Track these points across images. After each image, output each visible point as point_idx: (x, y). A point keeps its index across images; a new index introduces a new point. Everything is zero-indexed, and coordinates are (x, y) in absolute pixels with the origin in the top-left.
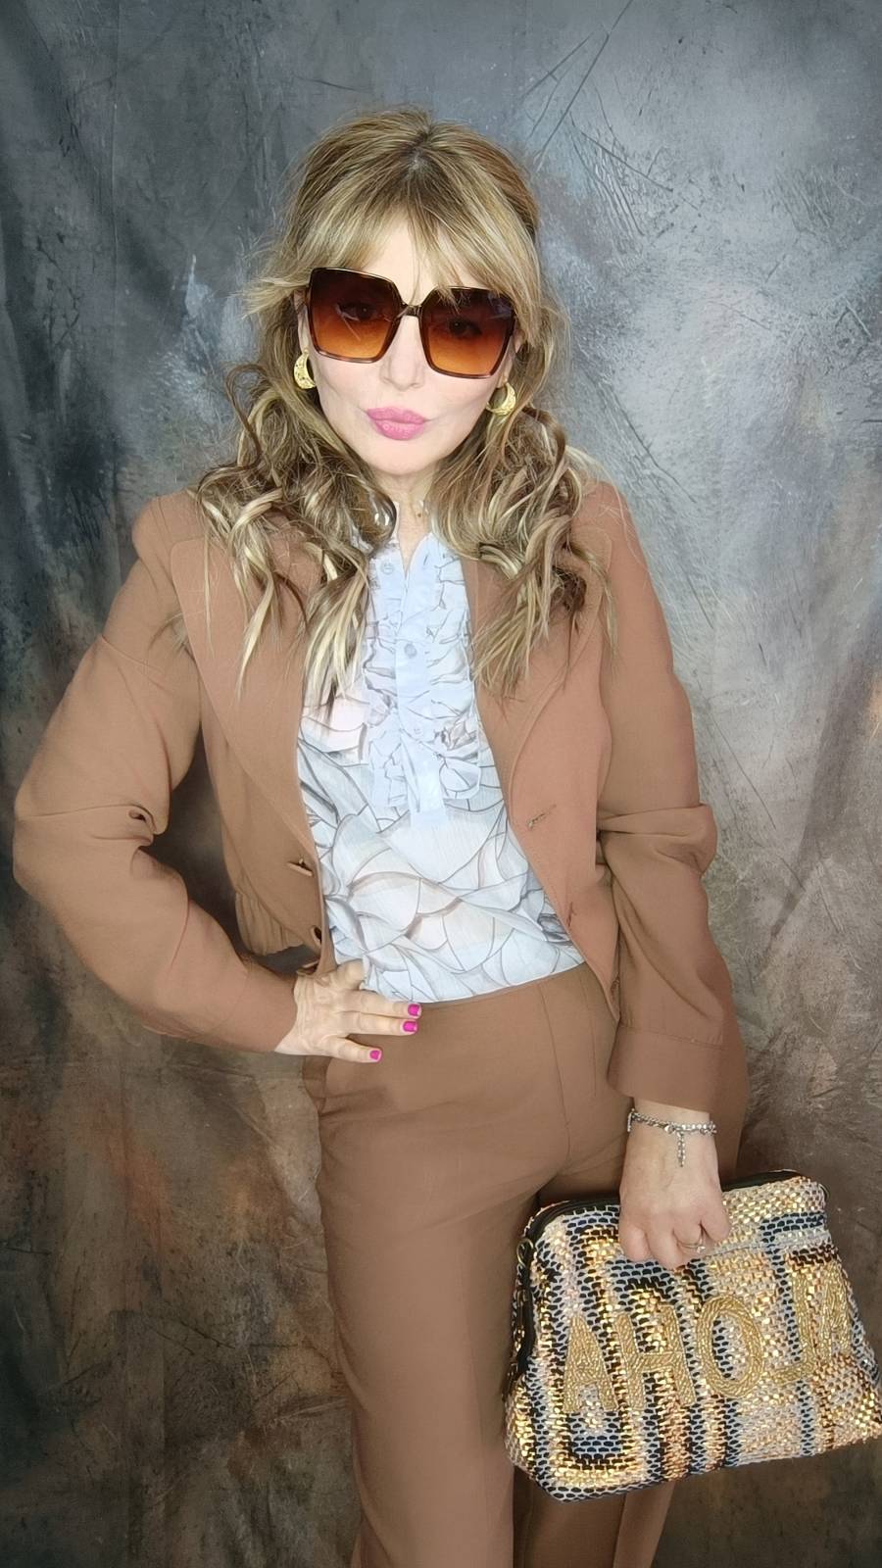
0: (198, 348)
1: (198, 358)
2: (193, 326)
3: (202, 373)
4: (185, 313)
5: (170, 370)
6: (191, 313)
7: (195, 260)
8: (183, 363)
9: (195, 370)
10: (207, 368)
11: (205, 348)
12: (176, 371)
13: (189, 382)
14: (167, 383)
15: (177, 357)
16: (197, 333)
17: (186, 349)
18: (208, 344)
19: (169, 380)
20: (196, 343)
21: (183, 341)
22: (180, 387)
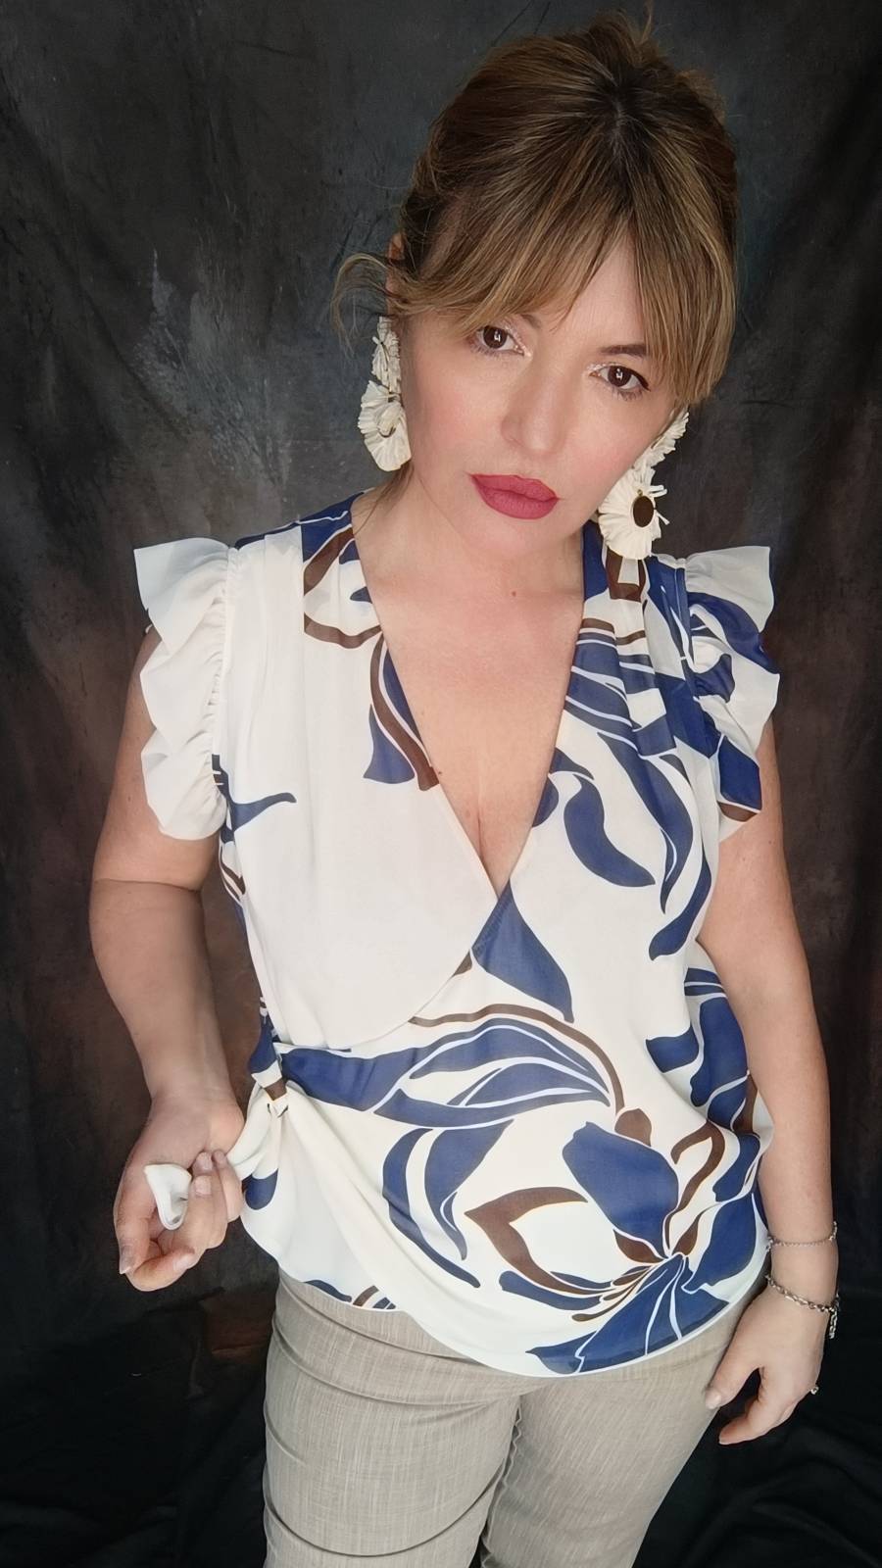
0: (168, 342)
1: (168, 352)
2: (161, 323)
3: (172, 366)
4: (153, 309)
5: (141, 362)
6: (159, 309)
7: (156, 255)
8: (152, 355)
9: (165, 362)
10: (178, 362)
11: (176, 345)
12: (148, 363)
13: (161, 374)
14: (141, 376)
15: (146, 348)
16: (166, 330)
17: (155, 342)
18: (178, 341)
19: (142, 372)
20: (166, 338)
21: (150, 333)
22: (153, 379)
